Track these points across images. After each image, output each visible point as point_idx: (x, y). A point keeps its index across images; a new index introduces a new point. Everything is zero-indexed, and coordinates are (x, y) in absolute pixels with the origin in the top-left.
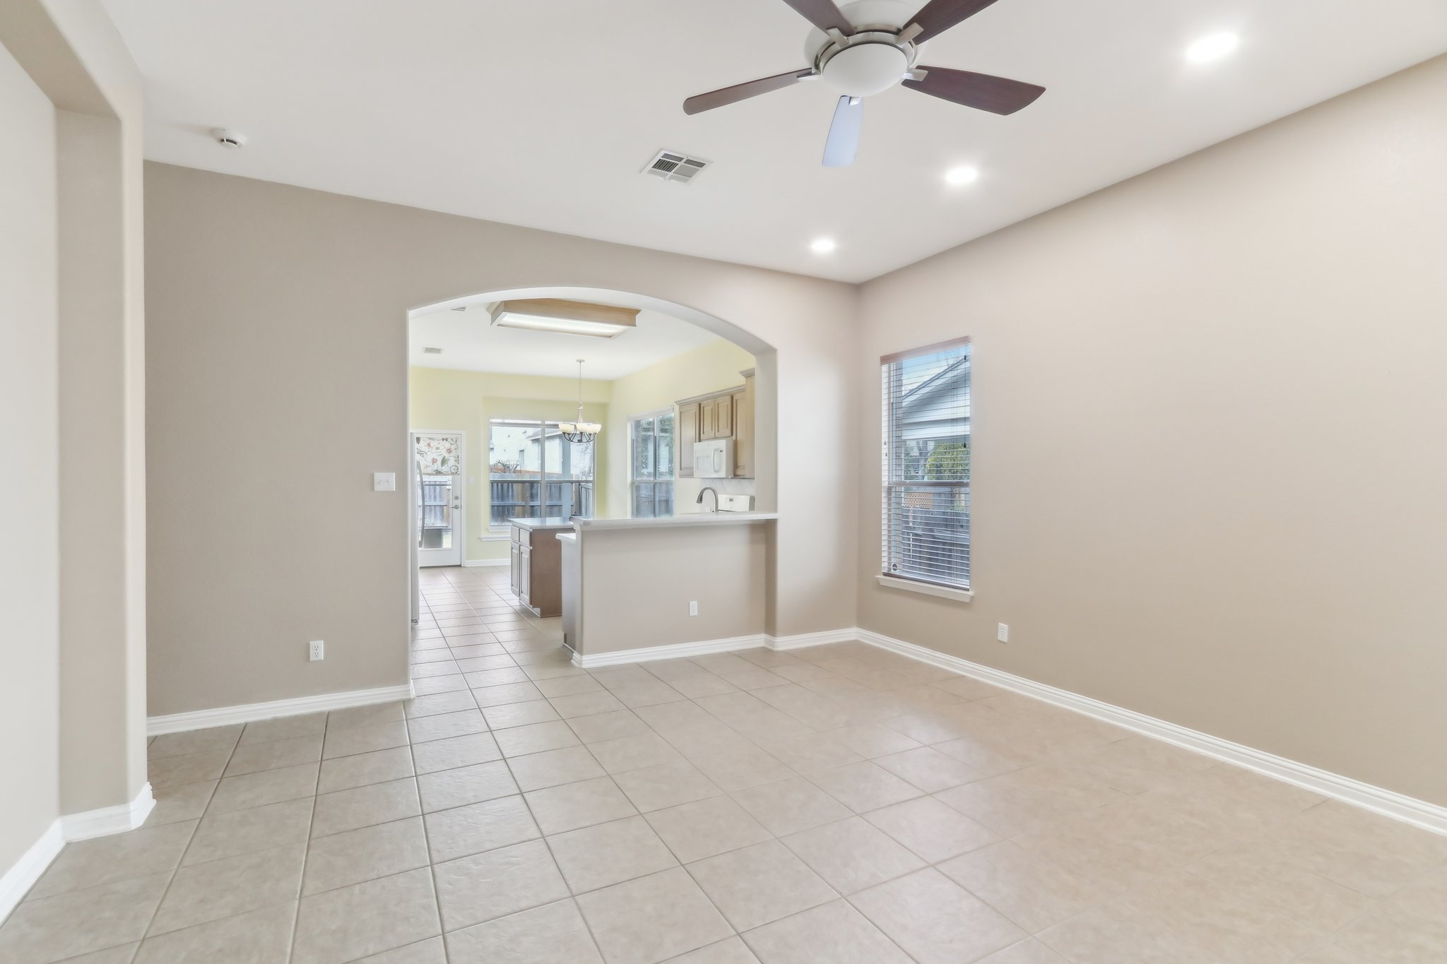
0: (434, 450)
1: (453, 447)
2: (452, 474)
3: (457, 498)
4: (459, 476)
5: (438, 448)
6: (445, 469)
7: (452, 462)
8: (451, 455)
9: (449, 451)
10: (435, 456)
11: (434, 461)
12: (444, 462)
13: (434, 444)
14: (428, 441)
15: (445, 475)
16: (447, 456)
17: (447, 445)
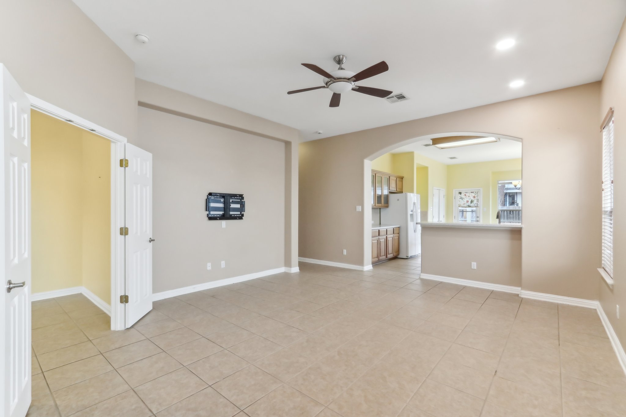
0: (467, 197)
1: (476, 195)
2: (475, 207)
3: (478, 217)
4: (479, 208)
5: (469, 196)
6: (472, 205)
7: (475, 202)
8: (475, 199)
9: (474, 197)
10: (468, 199)
11: (467, 202)
12: (472, 202)
13: (467, 194)
14: (465, 193)
15: (472, 207)
16: (473, 199)
17: (473, 195)
